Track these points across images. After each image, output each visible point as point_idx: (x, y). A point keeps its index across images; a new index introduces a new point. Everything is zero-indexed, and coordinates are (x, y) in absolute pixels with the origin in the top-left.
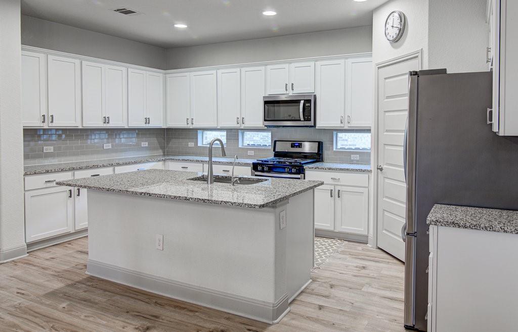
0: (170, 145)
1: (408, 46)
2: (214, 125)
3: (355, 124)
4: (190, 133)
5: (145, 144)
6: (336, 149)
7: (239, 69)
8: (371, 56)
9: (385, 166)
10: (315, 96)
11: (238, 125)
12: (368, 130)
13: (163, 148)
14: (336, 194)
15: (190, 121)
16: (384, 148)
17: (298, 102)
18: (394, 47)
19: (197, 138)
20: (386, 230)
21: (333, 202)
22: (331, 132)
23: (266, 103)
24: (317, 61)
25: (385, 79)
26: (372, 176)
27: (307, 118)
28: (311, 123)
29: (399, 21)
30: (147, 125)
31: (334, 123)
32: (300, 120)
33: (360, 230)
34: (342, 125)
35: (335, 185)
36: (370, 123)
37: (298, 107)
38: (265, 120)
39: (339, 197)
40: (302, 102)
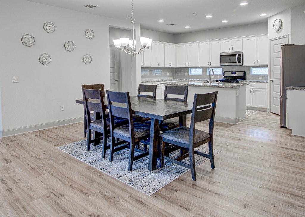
0: (176, 75)
1: (283, 33)
2: (198, 66)
3: (261, 63)
4: (185, 69)
5: (168, 74)
6: (252, 74)
7: (208, 43)
8: (268, 35)
9: (274, 80)
10: (243, 53)
11: (208, 66)
12: (266, 66)
13: (173, 76)
14: (253, 92)
15: (187, 64)
16: (274, 72)
17: (235, 55)
18: (278, 33)
19: (188, 72)
20: (274, 105)
21: (251, 95)
22: (250, 67)
23: (221, 56)
24: (243, 38)
25: (274, 45)
26: (269, 84)
27: (239, 61)
28: (241, 64)
29: (279, 23)
30: (170, 66)
31: (251, 63)
32: (236, 63)
33: (264, 106)
34: (255, 64)
35: (252, 88)
36: (267, 63)
37: (235, 57)
38: (221, 63)
39: (254, 93)
40: (237, 55)
